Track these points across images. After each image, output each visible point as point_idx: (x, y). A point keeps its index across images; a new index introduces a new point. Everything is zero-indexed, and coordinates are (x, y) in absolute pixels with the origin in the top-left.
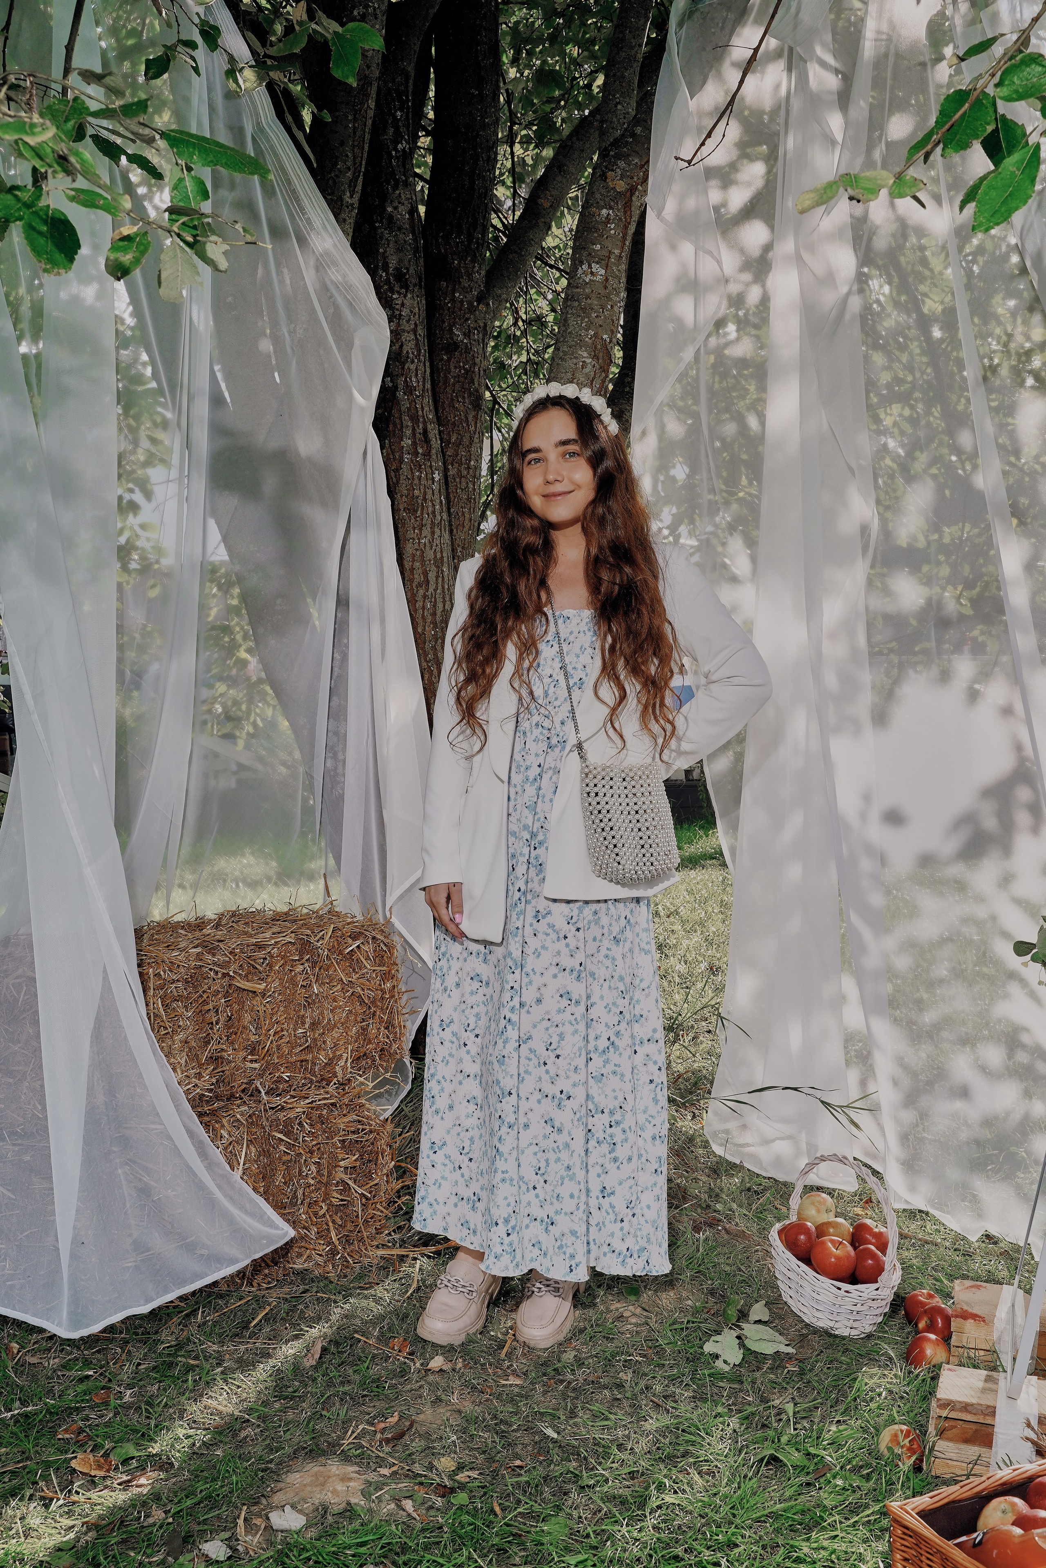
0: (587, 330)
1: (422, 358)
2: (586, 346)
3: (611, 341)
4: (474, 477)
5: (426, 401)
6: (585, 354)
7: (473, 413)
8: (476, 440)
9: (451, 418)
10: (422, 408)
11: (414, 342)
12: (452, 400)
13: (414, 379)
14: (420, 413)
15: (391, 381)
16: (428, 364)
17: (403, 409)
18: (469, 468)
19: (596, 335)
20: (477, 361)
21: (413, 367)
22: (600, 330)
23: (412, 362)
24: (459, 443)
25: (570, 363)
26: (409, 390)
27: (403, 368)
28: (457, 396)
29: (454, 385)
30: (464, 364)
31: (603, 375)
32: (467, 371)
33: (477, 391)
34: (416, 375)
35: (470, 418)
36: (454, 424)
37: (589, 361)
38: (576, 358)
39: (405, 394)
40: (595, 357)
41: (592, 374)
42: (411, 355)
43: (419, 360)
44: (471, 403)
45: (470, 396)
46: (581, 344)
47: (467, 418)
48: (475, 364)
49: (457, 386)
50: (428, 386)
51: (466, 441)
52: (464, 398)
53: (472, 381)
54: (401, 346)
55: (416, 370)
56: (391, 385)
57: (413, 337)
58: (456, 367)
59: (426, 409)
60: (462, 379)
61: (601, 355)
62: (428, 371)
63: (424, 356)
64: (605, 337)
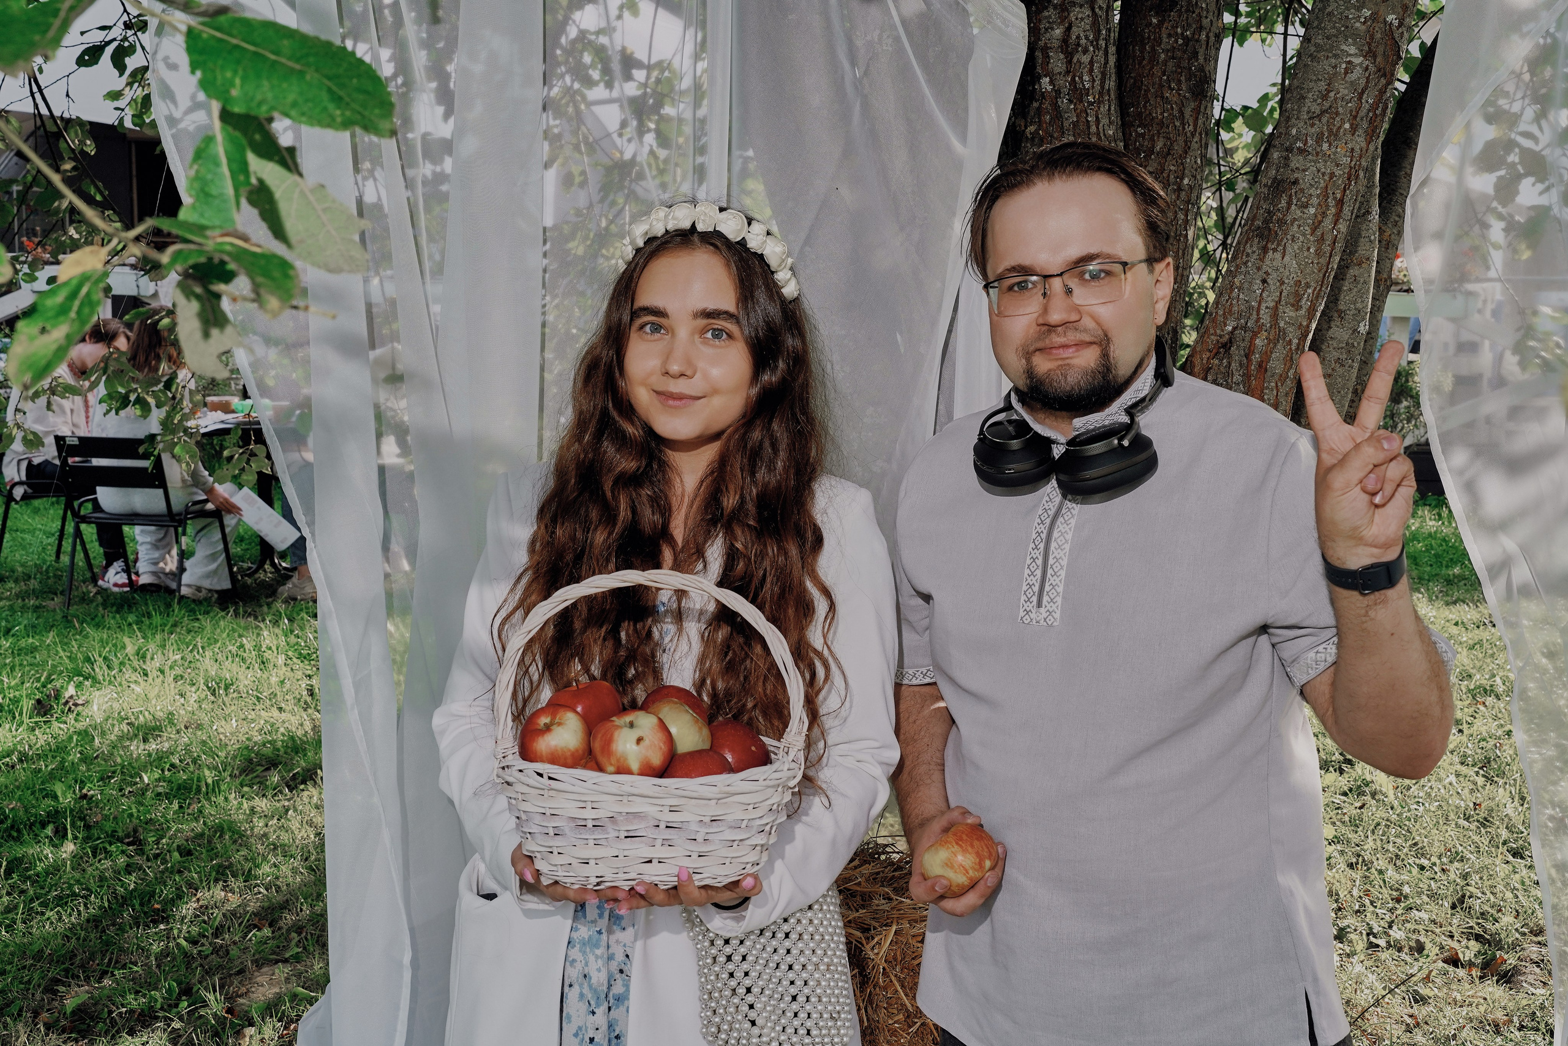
0: (1359, 9)
1: (1102, 43)
2: (1355, 35)
3: (1401, 25)
4: (1188, 202)
5: (1104, 109)
6: (1353, 50)
7: (1193, 105)
8: (1194, 146)
9: (1157, 113)
10: (1098, 121)
11: (1089, 21)
12: (1161, 86)
13: (1086, 78)
14: (1093, 129)
15: (1051, 82)
16: (1112, 49)
17: (1066, 124)
18: (1180, 189)
19: (1374, 17)
20: (1206, 22)
21: (1085, 59)
22: (1382, 8)
23: (1085, 51)
24: (1167, 153)
25: (1326, 65)
26: (1078, 94)
27: (1070, 62)
28: (1169, 81)
29: (1165, 63)
30: (1184, 30)
31: (1383, 81)
32: (1187, 40)
33: (1202, 69)
34: (1091, 71)
35: (1188, 112)
36: (1161, 124)
37: (1357, 60)
38: (1336, 56)
39: (1070, 101)
40: (1370, 54)
41: (1363, 81)
42: (1083, 41)
43: (1097, 48)
44: (1190, 90)
45: (1188, 79)
46: (1348, 33)
47: (1182, 113)
48: (1201, 28)
49: (1171, 64)
50: (1111, 83)
51: (1178, 148)
52: (1179, 82)
53: (1195, 54)
54: (1069, 29)
55: (1091, 63)
56: (1049, 88)
57: (1088, 12)
58: (1170, 36)
59: (1104, 121)
60: (1179, 54)
61: (1381, 50)
62: (1112, 60)
63: (1107, 40)
64: (1391, 18)
